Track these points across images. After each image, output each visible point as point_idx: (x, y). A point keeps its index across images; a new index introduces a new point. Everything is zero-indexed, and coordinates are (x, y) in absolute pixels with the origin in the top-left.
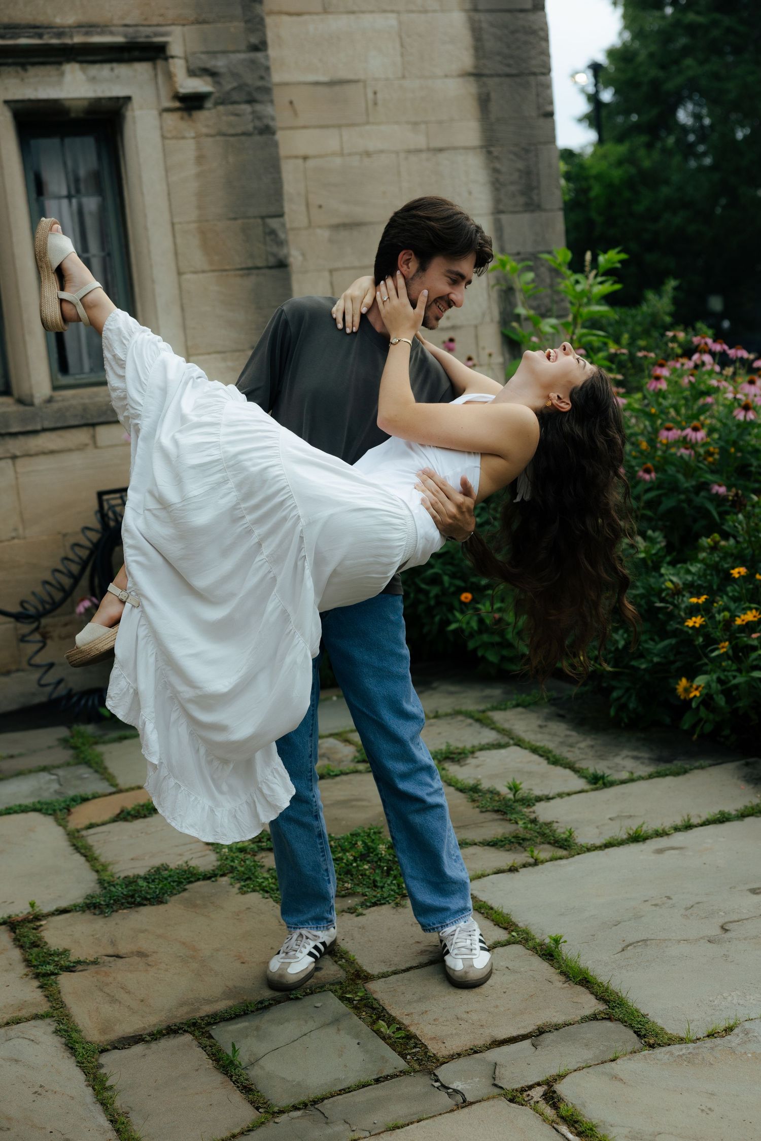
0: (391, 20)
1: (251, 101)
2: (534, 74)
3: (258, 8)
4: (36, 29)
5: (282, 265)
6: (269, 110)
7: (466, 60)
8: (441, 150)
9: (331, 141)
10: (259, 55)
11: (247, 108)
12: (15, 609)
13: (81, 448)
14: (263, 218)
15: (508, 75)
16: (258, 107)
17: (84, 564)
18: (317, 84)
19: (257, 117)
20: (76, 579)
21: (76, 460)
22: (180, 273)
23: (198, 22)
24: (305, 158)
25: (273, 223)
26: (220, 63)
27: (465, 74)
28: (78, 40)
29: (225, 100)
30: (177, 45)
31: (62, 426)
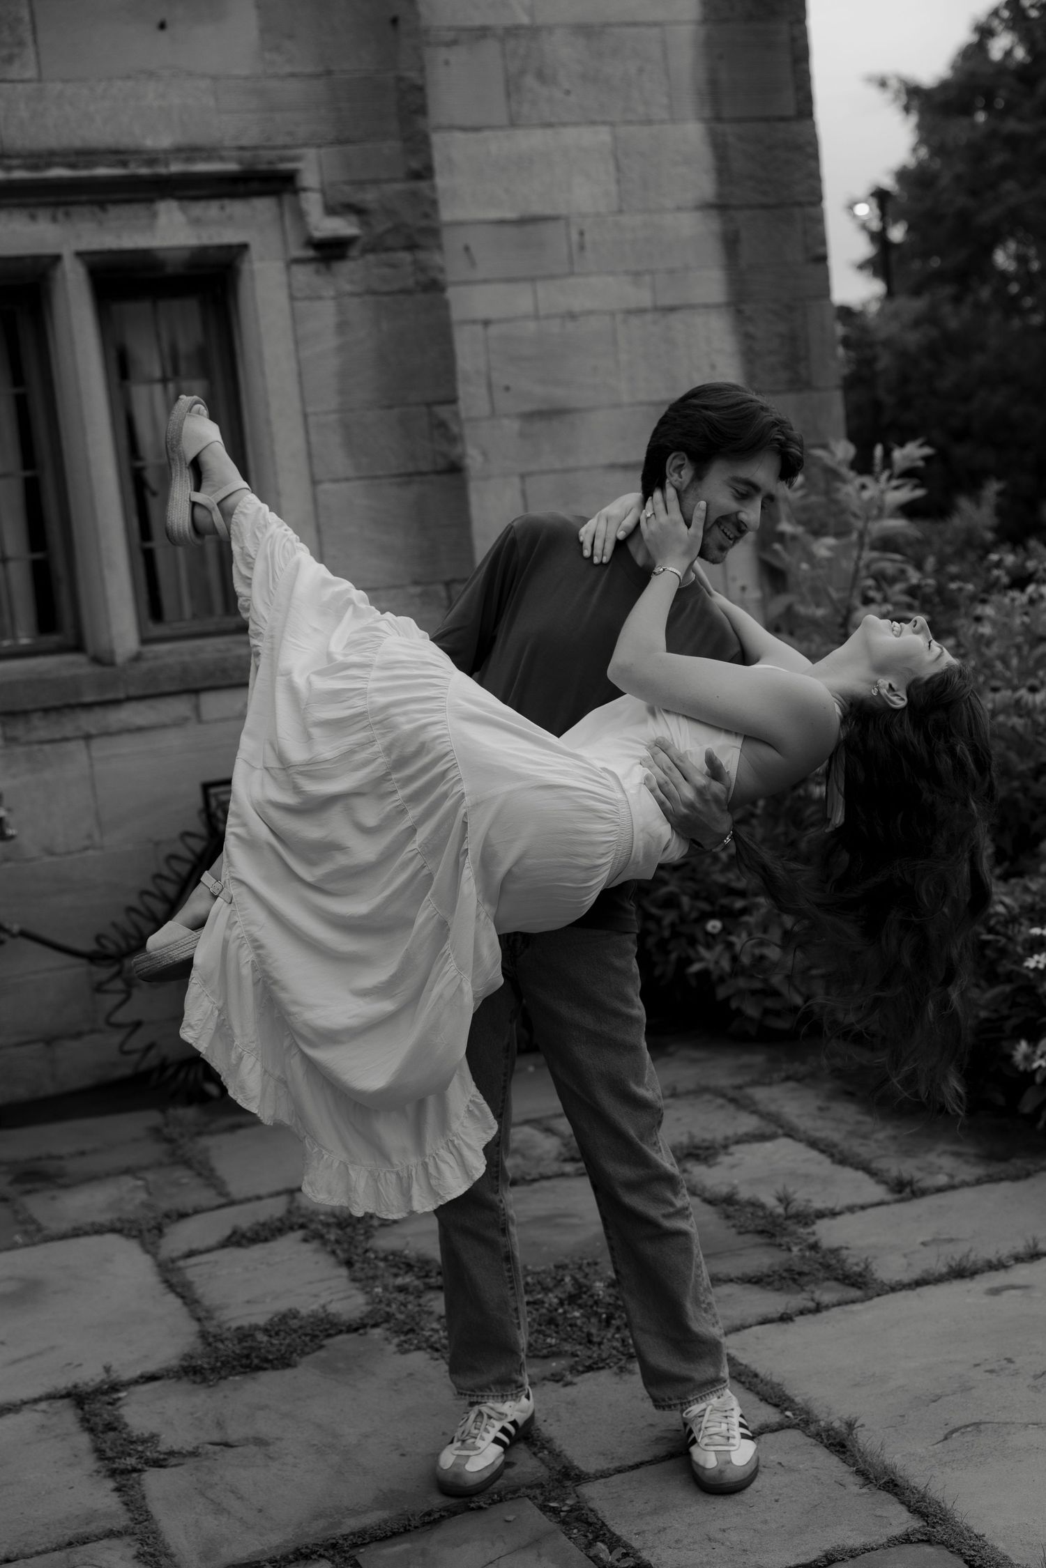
0: (603, 135)
1: (412, 247)
2: (800, 204)
3: (421, 122)
4: (118, 155)
5: (455, 469)
6: (437, 259)
7: (704, 185)
8: (672, 309)
9: (521, 300)
10: (423, 185)
11: (406, 257)
12: (88, 946)
13: (180, 723)
14: (429, 405)
15: (764, 207)
16: (422, 255)
18: (502, 222)
19: (420, 267)
21: (173, 740)
22: (315, 482)
23: (340, 141)
24: (486, 323)
25: (443, 412)
26: (369, 197)
27: (705, 207)
28: (176, 168)
29: (375, 246)
30: (311, 173)
31: (153, 693)
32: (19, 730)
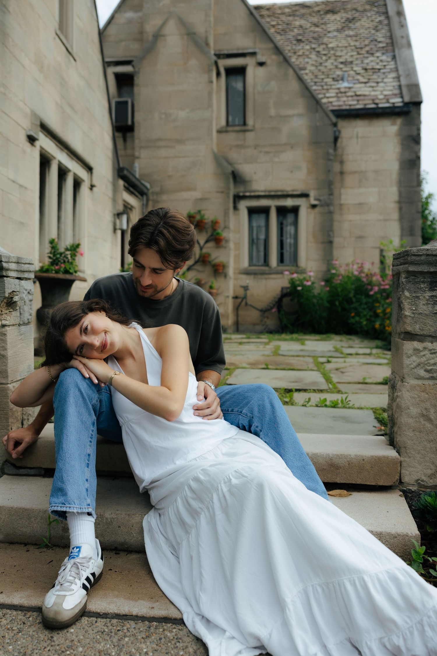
0: (377, 189)
1: (329, 206)
3: (332, 187)
4: (282, 191)
5: (331, 242)
7: (396, 198)
8: (387, 220)
9: (358, 217)
10: (332, 196)
11: (326, 208)
12: (260, 308)
14: (327, 231)
16: (330, 208)
18: (356, 204)
20: (274, 305)
22: (307, 242)
23: (317, 189)
24: (351, 221)
25: (331, 233)
26: (322, 198)
27: (396, 202)
28: (290, 193)
29: (322, 206)
30: (312, 194)
31: (277, 273)
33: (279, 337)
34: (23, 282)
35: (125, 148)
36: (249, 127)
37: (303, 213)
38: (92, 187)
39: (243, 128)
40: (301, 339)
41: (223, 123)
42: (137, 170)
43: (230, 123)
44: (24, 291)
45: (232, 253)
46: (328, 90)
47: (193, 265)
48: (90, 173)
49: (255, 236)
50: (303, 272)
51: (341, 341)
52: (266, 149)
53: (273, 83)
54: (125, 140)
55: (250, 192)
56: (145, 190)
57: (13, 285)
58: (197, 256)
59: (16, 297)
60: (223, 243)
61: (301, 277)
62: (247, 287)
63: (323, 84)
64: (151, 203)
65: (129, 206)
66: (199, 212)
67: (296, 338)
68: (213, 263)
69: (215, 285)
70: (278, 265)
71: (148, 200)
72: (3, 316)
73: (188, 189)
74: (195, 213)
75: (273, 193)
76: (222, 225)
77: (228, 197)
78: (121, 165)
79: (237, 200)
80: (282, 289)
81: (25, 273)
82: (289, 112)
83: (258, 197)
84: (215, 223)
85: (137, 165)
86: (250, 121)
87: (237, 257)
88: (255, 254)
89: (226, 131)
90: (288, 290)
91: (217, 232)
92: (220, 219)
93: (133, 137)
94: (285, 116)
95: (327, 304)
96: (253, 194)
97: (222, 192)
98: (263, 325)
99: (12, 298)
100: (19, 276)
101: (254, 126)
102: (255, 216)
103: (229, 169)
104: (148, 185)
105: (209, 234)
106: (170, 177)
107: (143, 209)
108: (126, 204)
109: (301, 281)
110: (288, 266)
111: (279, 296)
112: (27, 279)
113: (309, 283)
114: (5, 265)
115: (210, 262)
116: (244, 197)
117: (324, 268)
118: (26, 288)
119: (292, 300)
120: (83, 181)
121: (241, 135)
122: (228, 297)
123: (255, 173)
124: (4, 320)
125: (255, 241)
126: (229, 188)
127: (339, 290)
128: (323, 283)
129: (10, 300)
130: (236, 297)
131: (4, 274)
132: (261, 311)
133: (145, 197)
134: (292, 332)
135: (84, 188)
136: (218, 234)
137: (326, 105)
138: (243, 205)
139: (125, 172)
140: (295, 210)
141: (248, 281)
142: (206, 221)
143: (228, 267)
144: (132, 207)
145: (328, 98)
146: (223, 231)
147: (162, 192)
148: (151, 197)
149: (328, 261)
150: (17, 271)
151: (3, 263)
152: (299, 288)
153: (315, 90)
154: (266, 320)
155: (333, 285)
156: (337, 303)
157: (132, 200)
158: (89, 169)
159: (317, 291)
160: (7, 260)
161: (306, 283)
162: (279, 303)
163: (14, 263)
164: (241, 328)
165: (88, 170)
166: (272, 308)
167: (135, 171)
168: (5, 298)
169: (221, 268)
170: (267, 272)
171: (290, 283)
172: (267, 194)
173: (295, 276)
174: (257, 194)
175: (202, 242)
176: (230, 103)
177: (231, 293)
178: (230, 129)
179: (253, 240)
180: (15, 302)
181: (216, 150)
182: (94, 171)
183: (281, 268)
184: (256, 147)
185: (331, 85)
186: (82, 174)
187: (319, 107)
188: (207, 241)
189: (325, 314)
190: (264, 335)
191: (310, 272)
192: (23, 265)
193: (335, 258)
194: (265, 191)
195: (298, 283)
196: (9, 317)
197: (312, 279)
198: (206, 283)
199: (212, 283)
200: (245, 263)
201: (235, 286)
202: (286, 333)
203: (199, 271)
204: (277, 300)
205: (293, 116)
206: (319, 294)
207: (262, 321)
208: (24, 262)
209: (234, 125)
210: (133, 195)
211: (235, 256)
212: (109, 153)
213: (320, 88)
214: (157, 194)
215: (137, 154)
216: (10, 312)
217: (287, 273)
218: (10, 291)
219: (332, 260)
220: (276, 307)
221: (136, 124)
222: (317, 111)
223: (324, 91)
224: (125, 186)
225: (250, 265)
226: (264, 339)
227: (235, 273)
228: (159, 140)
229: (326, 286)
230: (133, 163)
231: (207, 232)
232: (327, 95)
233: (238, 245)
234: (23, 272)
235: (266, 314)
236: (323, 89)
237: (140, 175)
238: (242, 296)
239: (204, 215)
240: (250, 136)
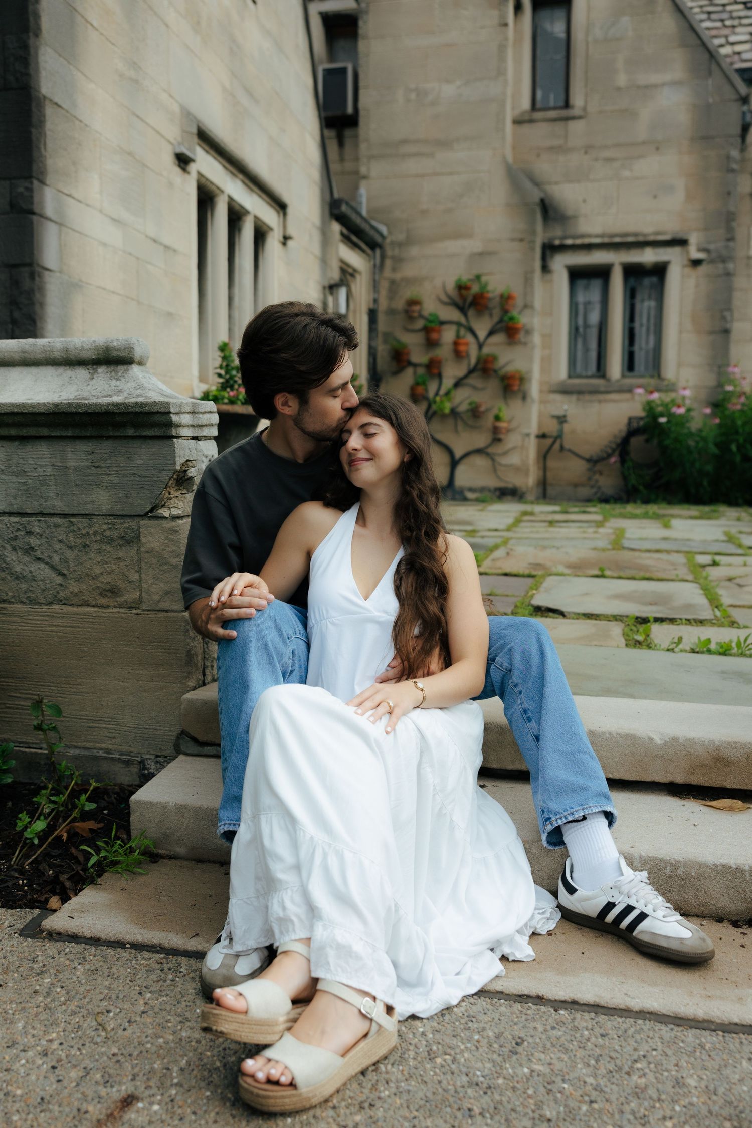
1: (725, 262)
3: (734, 224)
4: (636, 234)
5: (727, 332)
10: (732, 243)
11: (721, 266)
12: (587, 456)
14: (722, 311)
16: (726, 265)
17: (618, 445)
19: (727, 268)
20: (614, 451)
22: (681, 333)
23: (705, 229)
26: (712, 247)
28: (652, 238)
29: (712, 261)
30: (694, 239)
31: (620, 391)
32: (581, 397)
33: (622, 511)
34: (201, 443)
35: (342, 159)
36: (576, 112)
37: (674, 276)
38: (286, 239)
39: (564, 113)
40: (664, 516)
41: (526, 104)
42: (364, 200)
43: (539, 105)
44: (204, 459)
45: (538, 354)
46: (734, 26)
47: (466, 377)
48: (281, 214)
49: (580, 322)
50: (671, 388)
51: (739, 520)
52: (607, 154)
53: (625, 20)
54: (341, 144)
55: (574, 237)
56: (379, 239)
57: (187, 451)
58: (473, 361)
59: (192, 470)
60: (521, 336)
61: (667, 397)
62: (565, 416)
63: (725, 16)
64: (388, 263)
65: (350, 270)
66: (478, 277)
67: (654, 513)
68: (502, 372)
69: (505, 413)
70: (623, 376)
71: (383, 257)
72: (172, 501)
73: (457, 235)
74: (470, 280)
75: (617, 240)
76: (519, 302)
77: (533, 249)
78: (336, 195)
79: (548, 252)
80: (630, 419)
81: (204, 428)
82: (655, 78)
83: (589, 247)
84: (506, 299)
85: (363, 191)
86: (578, 100)
87: (548, 362)
88: (579, 354)
89: (531, 121)
90: (642, 423)
91: (509, 315)
92: (517, 291)
93: (356, 137)
94: (646, 87)
95: (713, 449)
96: (578, 241)
97: (521, 240)
98: (592, 487)
99: (186, 471)
100: (196, 435)
101: (584, 109)
102: (581, 283)
103: (536, 195)
104: (384, 229)
105: (496, 319)
106: (424, 212)
107: (374, 273)
108: (345, 267)
109: (666, 405)
110: (642, 376)
111: (623, 434)
112: (207, 438)
113: (682, 411)
114: (175, 418)
115: (495, 371)
116: (563, 248)
117: (710, 380)
118: (205, 453)
119: (647, 441)
120: (271, 229)
121: (559, 127)
122: (528, 435)
123: (584, 201)
124: (174, 507)
125: (581, 330)
126: (534, 232)
127: (739, 423)
128: (708, 411)
129: (183, 475)
130: (542, 436)
131: (174, 433)
132: (589, 460)
133: (378, 252)
134: (646, 501)
135: (273, 242)
136: (512, 319)
137: (728, 60)
138: (560, 263)
139: (344, 208)
140: (660, 271)
141: (565, 407)
142: (490, 295)
143: (530, 380)
144: (355, 270)
145: (733, 44)
146: (520, 313)
147: (409, 241)
148: (389, 252)
149: (720, 367)
150: (192, 426)
151: (172, 415)
152: (663, 420)
153: (708, 29)
154: (597, 477)
155: (727, 412)
156: (734, 447)
157: (355, 259)
158: (281, 206)
159: (695, 425)
160: (177, 410)
161: (674, 410)
162: (623, 446)
163: (188, 413)
164: (551, 491)
165: (278, 209)
166: (609, 456)
167: (361, 203)
168: (175, 472)
169: (517, 382)
170: (602, 389)
171: (644, 409)
172: (606, 240)
173: (656, 396)
174: (587, 241)
175: (482, 335)
176: (539, 63)
177: (534, 429)
178: (539, 115)
179: (577, 329)
180: (191, 478)
181: (510, 159)
182: (290, 210)
183: (628, 381)
184: (587, 149)
185: (740, 18)
186: (269, 216)
187: (714, 67)
188: (491, 333)
189: (709, 468)
190: (594, 506)
191: (685, 388)
192: (201, 415)
193: (733, 361)
194: (602, 236)
195: (660, 409)
196: (181, 503)
197: (688, 402)
198: (488, 410)
199: (500, 410)
200: (561, 372)
201: (541, 415)
202: (635, 502)
203: (475, 388)
204: (619, 441)
205: (663, 85)
206: (700, 430)
207: (589, 479)
208: (203, 411)
209: (547, 109)
210: (357, 250)
211: (543, 359)
212: (315, 173)
213: (719, 24)
214: (400, 245)
215: (363, 170)
216: (182, 494)
217: (640, 391)
218: (183, 460)
219: (728, 365)
220: (617, 453)
221: (362, 113)
222: (710, 73)
223: (726, 31)
224: (342, 234)
225: (570, 377)
226: (595, 513)
227: (541, 391)
228: (405, 142)
229: (713, 415)
230: (356, 187)
231: (491, 315)
232: (732, 39)
233: (548, 338)
234: (201, 426)
235: (598, 467)
236: (725, 26)
237: (368, 211)
238: (555, 434)
239: (486, 284)
240: (576, 127)
